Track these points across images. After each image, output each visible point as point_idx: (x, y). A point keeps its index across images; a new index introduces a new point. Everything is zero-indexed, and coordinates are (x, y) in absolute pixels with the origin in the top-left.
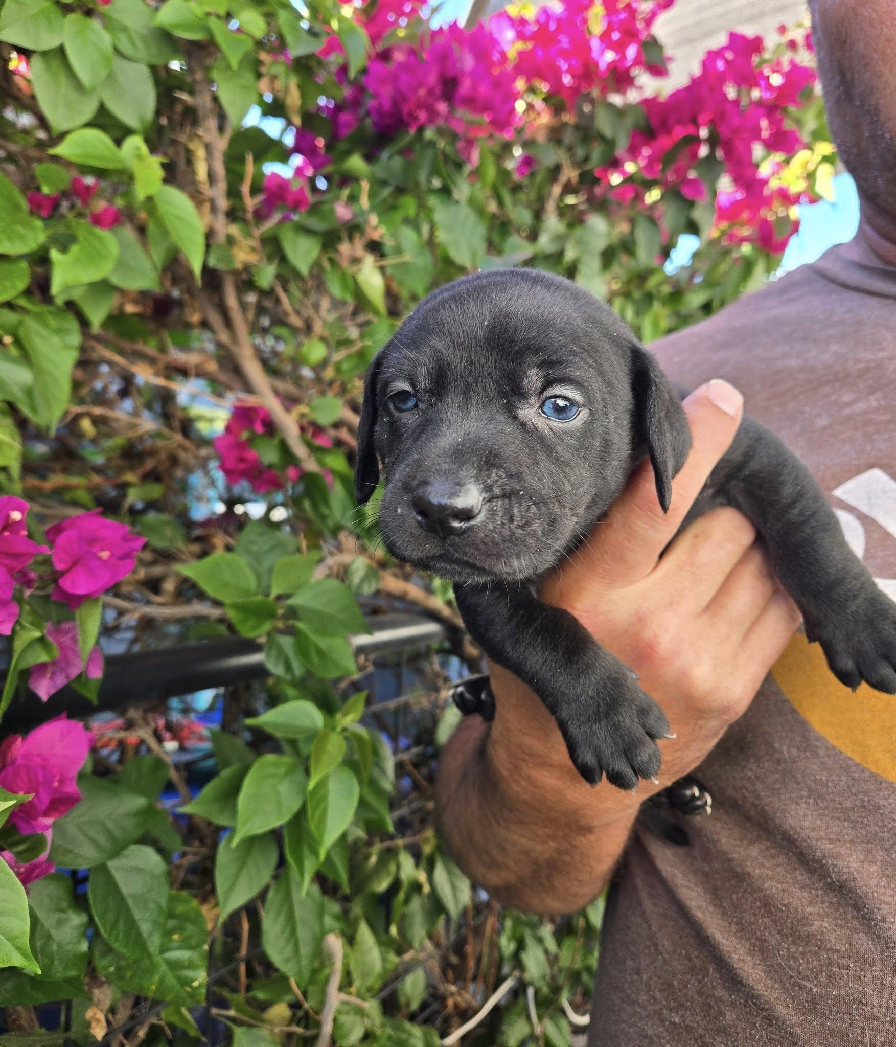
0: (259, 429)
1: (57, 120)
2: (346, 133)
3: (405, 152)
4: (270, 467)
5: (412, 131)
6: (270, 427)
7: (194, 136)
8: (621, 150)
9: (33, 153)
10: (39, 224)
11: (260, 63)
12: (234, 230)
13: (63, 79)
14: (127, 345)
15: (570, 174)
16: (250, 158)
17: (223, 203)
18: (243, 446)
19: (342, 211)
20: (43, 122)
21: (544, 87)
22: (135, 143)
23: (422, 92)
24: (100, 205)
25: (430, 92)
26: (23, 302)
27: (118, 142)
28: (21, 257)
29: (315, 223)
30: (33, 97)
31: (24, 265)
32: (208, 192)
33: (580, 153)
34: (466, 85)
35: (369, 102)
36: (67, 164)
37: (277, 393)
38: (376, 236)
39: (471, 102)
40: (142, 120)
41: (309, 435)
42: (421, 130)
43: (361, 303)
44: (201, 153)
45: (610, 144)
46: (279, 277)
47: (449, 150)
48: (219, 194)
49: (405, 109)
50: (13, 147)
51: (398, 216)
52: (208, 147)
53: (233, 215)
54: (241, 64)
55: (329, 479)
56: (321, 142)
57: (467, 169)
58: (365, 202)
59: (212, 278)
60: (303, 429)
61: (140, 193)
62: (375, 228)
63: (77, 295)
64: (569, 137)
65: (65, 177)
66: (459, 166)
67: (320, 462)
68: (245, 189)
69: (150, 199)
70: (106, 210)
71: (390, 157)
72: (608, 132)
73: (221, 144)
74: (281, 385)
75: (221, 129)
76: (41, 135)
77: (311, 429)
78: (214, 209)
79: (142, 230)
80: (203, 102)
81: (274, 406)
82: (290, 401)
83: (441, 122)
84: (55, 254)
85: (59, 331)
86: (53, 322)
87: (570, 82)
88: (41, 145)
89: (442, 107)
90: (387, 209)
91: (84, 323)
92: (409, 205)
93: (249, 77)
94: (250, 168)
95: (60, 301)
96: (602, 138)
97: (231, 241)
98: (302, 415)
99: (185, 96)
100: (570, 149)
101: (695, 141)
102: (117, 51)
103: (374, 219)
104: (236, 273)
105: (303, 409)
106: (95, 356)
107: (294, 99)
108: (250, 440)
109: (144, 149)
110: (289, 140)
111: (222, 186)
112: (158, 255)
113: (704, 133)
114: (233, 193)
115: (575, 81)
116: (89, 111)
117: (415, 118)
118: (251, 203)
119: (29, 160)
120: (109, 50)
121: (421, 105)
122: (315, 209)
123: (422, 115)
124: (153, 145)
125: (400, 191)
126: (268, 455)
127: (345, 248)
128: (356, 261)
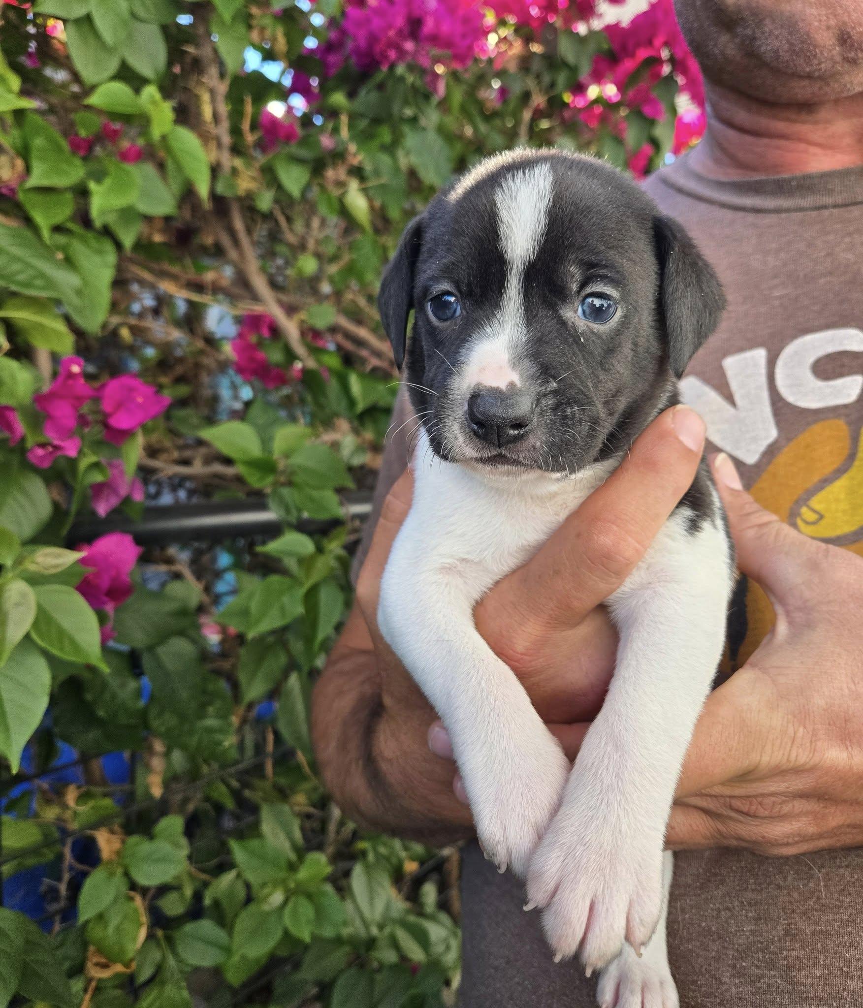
0: (266, 333)
1: (88, 74)
2: (334, 71)
3: (381, 87)
4: (277, 366)
5: (385, 69)
6: (275, 331)
7: (200, 83)
8: (584, 74)
9: (70, 104)
10: (78, 162)
11: (250, 16)
12: (238, 163)
13: (92, 41)
14: (155, 266)
15: (539, 100)
16: (248, 100)
17: (226, 140)
18: (253, 348)
19: (326, 141)
20: (76, 77)
21: (512, 20)
22: (151, 91)
23: (392, 33)
24: (125, 144)
25: (400, 33)
26: (71, 225)
27: (137, 91)
28: (66, 189)
29: (304, 153)
30: (68, 57)
31: (69, 196)
32: (213, 130)
33: (546, 79)
34: (429, 25)
35: (350, 44)
36: (98, 111)
37: (281, 303)
38: (355, 162)
39: (435, 39)
40: (156, 70)
41: (309, 337)
42: (392, 67)
43: (350, 224)
44: (206, 97)
45: (573, 70)
46: (277, 201)
47: (419, 83)
48: (223, 132)
49: (377, 49)
50: (54, 100)
51: (375, 144)
52: (212, 92)
53: (237, 150)
54: (234, 18)
55: (325, 375)
56: (314, 82)
57: (435, 100)
58: (345, 133)
59: (220, 203)
60: (303, 334)
61: (156, 132)
62: (355, 155)
63: (111, 219)
64: (536, 65)
65: (97, 122)
66: (427, 97)
67: (318, 361)
68: (246, 126)
69: (164, 138)
70: (130, 148)
71: (368, 93)
72: (570, 58)
73: (222, 88)
74: (284, 298)
75: (222, 75)
76: (75, 88)
77: (311, 334)
78: (219, 145)
79: (161, 166)
80: (206, 52)
81: (278, 313)
82: (291, 310)
83: (409, 59)
84: (92, 186)
85: (100, 252)
86: (94, 243)
87: (537, 13)
88: (76, 97)
89: (409, 46)
90: (365, 137)
91: (118, 246)
92: (385, 135)
93: (241, 29)
94: (249, 109)
95: (98, 223)
96: (565, 64)
97: (235, 172)
98: (302, 322)
99: (191, 49)
100: (538, 77)
101: (656, 61)
102: (134, 15)
103: (353, 148)
104: (240, 199)
105: (302, 315)
106: (129, 275)
107: (281, 44)
108: (260, 344)
109: (158, 96)
110: (287, 82)
111: (225, 125)
112: (176, 186)
113: (665, 54)
114: (236, 131)
115: (542, 13)
116: (113, 66)
117: (386, 57)
118: (250, 138)
119: (67, 111)
120: (126, 15)
121: (392, 44)
122: (305, 142)
123: (392, 54)
124: (166, 92)
125: (377, 121)
126: (275, 356)
127: (330, 174)
128: (341, 184)
